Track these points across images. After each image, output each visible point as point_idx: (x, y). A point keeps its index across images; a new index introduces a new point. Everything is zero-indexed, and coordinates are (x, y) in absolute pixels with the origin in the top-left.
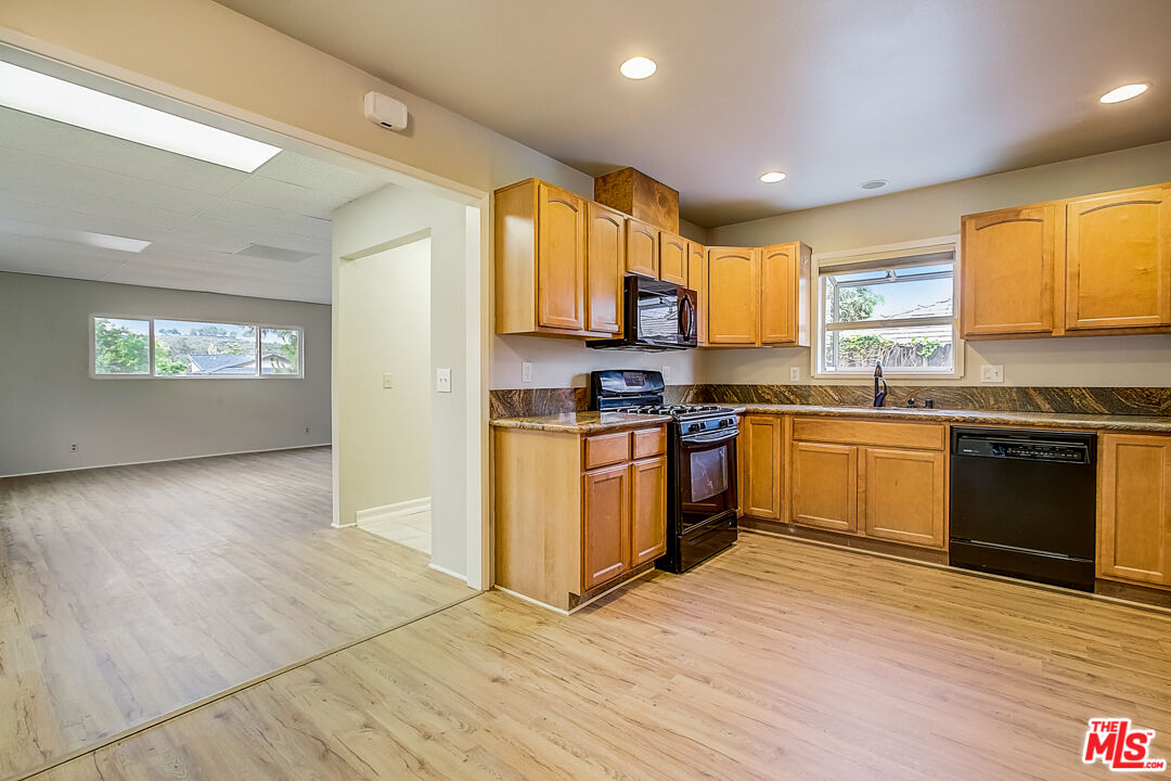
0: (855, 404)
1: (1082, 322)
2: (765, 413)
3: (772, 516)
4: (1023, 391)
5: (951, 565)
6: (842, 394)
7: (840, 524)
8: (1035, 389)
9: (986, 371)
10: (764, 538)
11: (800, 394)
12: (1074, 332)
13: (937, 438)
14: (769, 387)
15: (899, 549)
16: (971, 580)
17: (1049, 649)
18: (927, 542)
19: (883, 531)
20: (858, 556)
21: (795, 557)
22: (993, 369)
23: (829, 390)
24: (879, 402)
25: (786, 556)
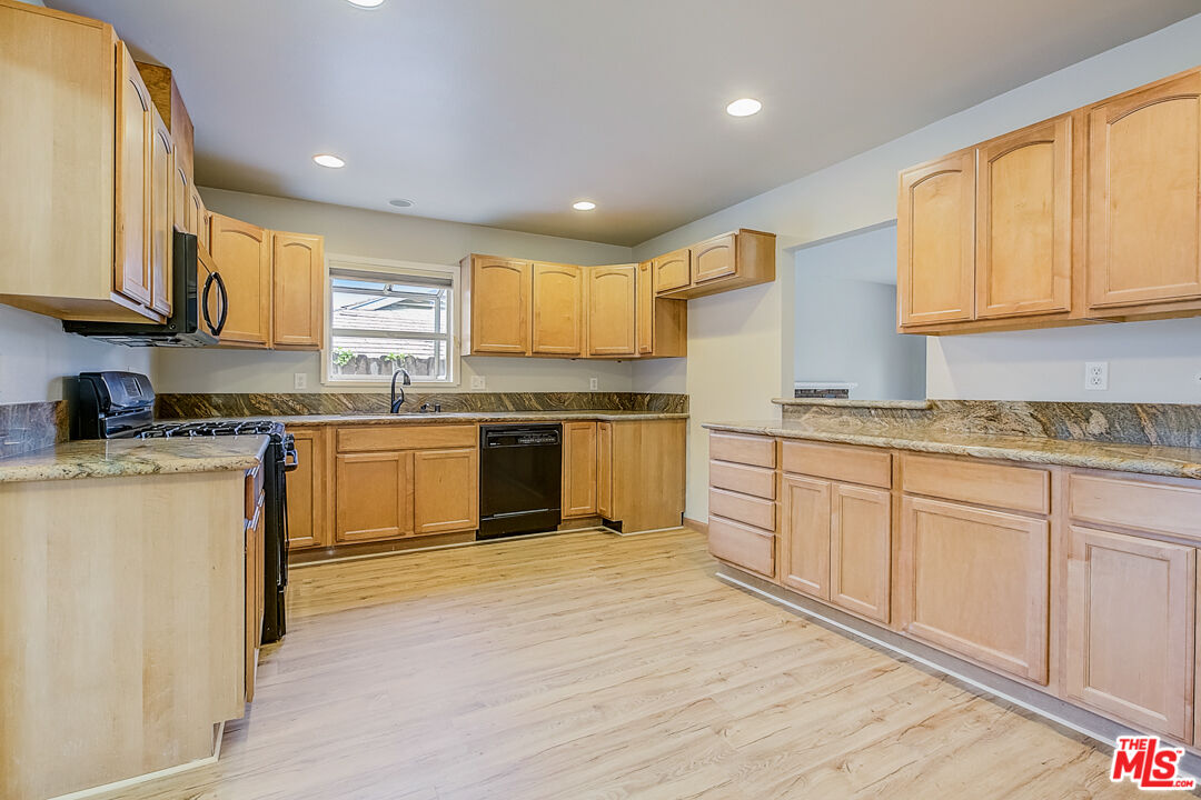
0: (371, 411)
1: (542, 348)
2: (303, 425)
3: (311, 543)
4: (497, 395)
5: (477, 540)
6: (355, 401)
7: (390, 531)
8: (505, 394)
9: (475, 380)
10: (316, 569)
11: (309, 403)
12: (537, 354)
13: (471, 438)
14: (266, 397)
15: (437, 539)
16: (502, 545)
17: (588, 568)
18: (465, 526)
19: (429, 527)
20: (409, 556)
21: (352, 578)
22: (479, 378)
23: (341, 397)
24: (394, 409)
25: (358, 577)
